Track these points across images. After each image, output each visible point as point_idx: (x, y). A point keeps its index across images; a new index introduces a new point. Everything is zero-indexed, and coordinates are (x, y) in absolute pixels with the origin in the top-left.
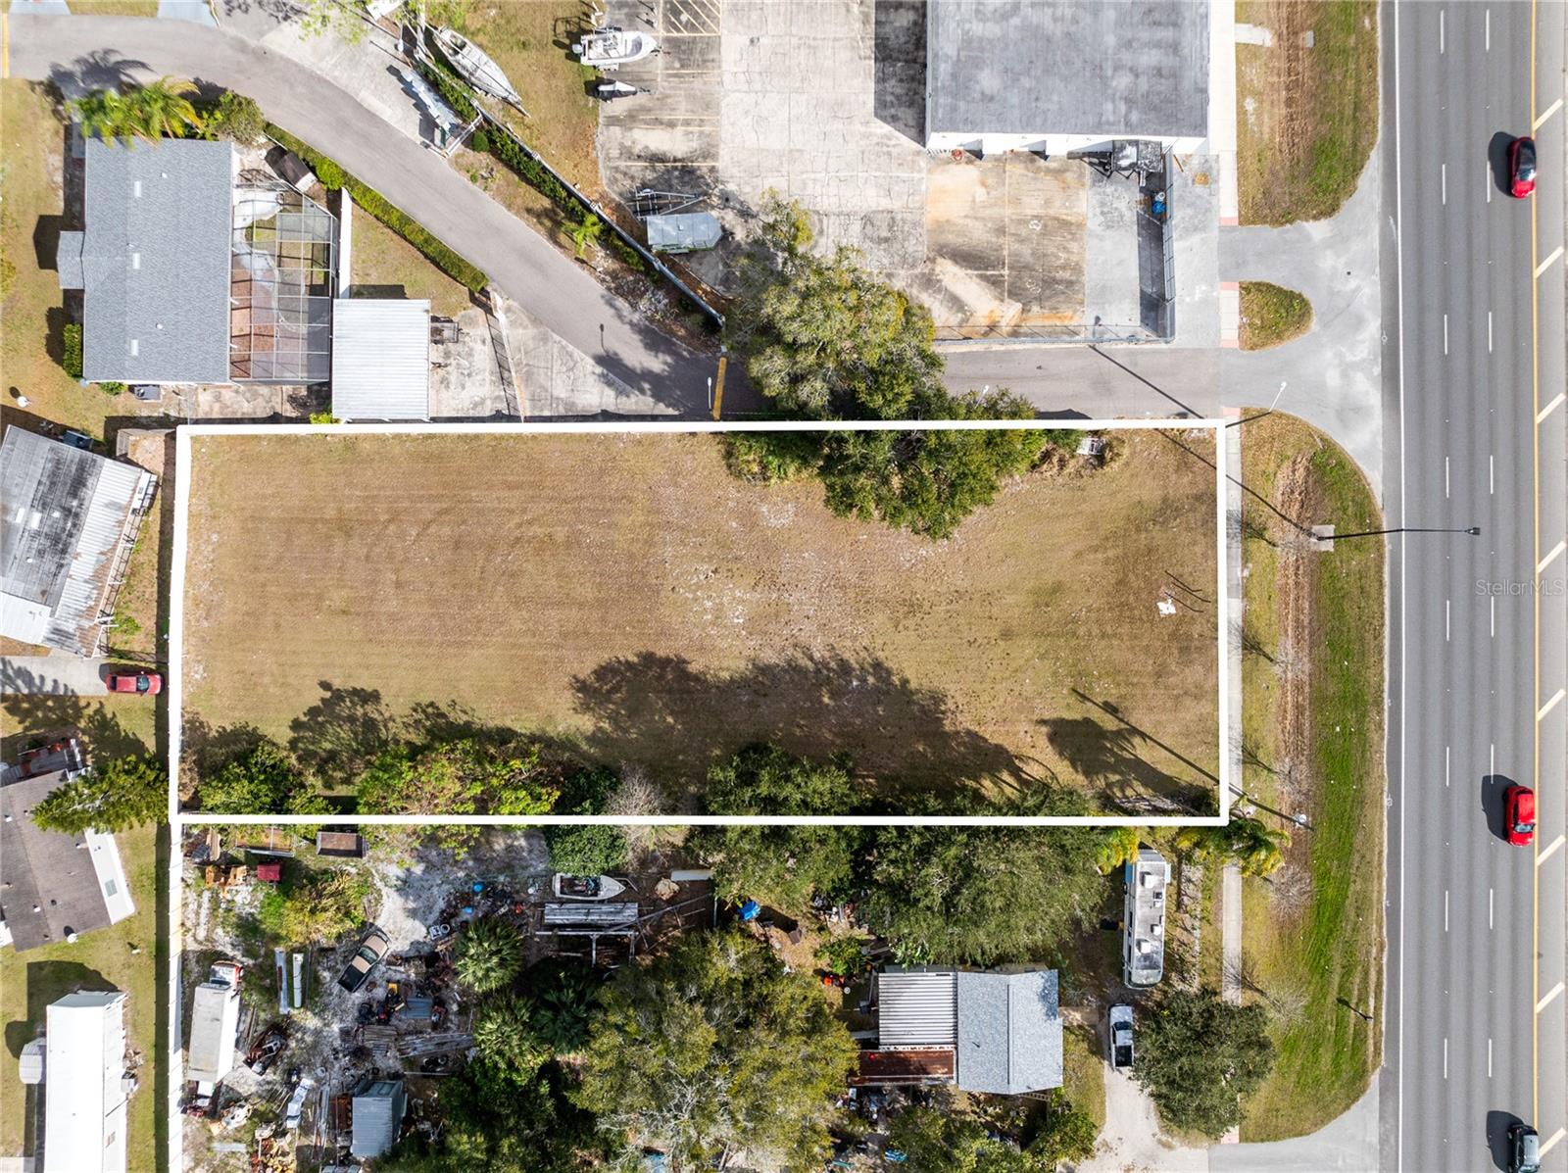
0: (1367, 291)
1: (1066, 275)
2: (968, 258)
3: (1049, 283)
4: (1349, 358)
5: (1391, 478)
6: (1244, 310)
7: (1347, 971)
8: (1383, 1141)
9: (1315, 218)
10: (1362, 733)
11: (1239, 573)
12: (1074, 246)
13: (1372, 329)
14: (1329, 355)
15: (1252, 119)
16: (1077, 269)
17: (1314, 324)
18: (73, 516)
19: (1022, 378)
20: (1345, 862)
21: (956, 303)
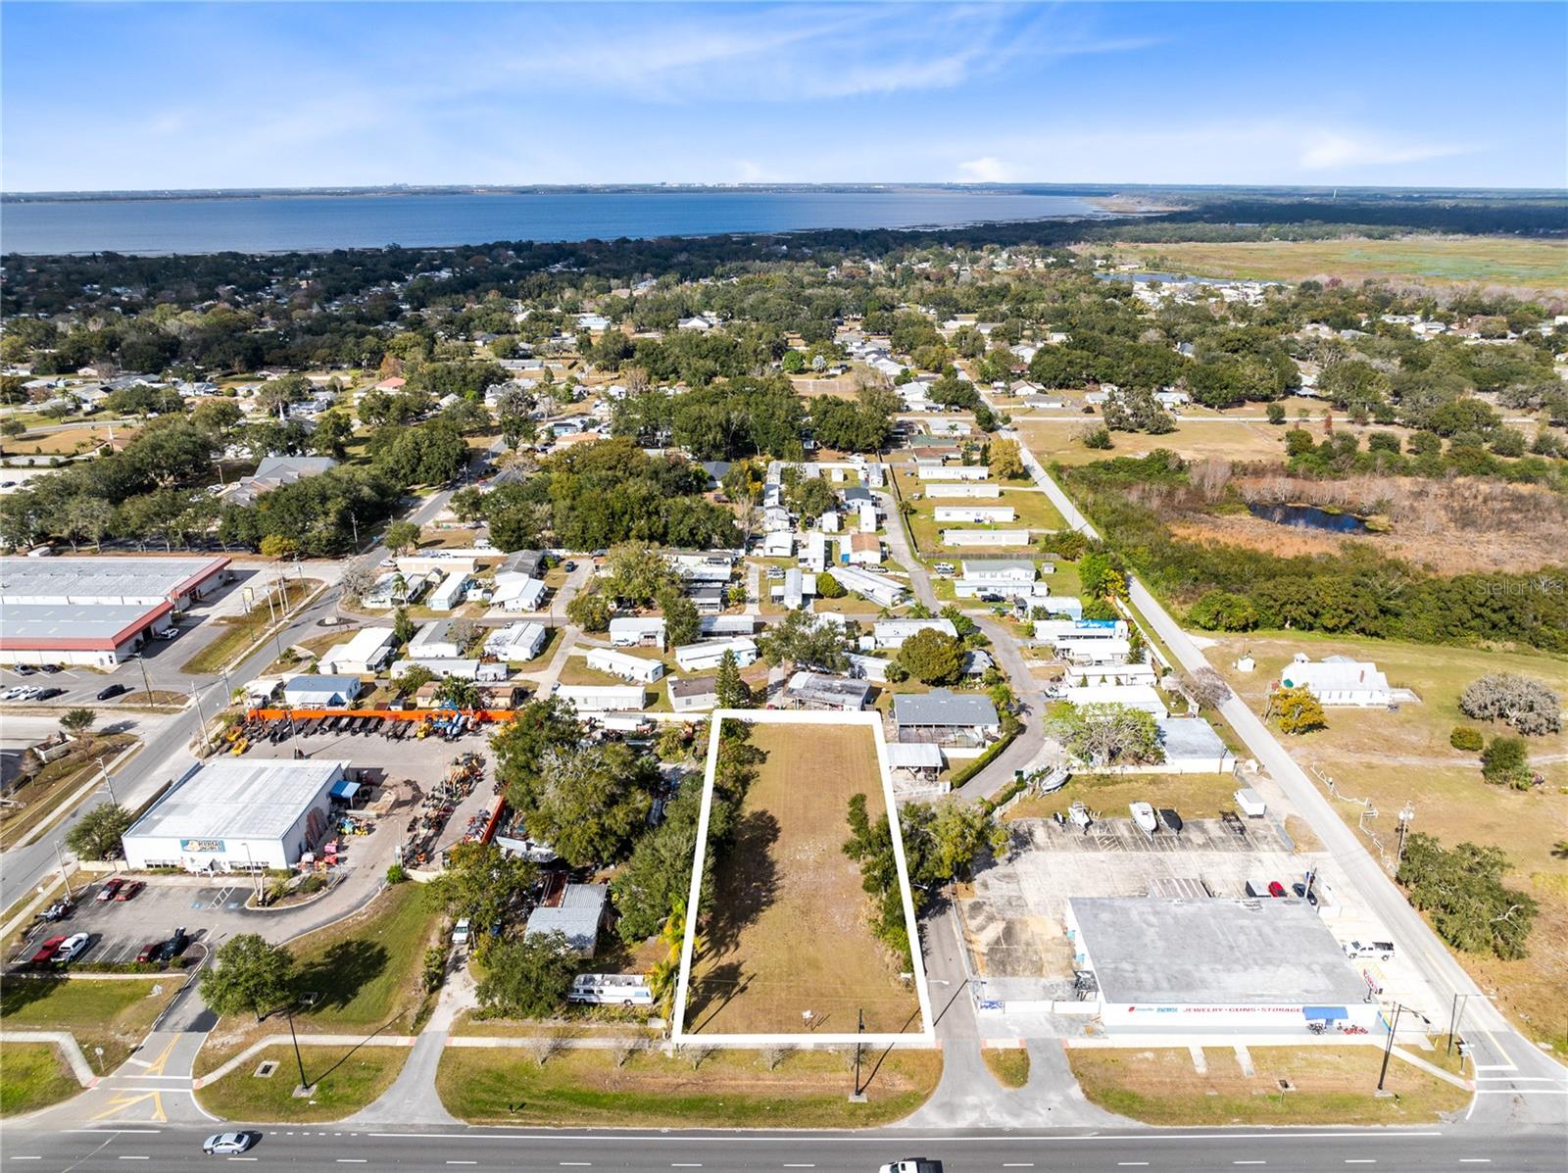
0: (1040, 1119)
1: (1009, 969)
2: (1009, 933)
3: (1003, 963)
4: (988, 1110)
5: (905, 1133)
6: (1007, 1051)
7: (543, 1108)
8: (412, 1126)
9: (1084, 1091)
10: (718, 1116)
11: (831, 1049)
12: (1027, 973)
13: (1011, 1122)
14: (989, 1097)
15: (1140, 1056)
16: (1014, 973)
17: (1009, 1089)
18: (840, 692)
19: (942, 952)
20: (622, 1108)
21: (981, 928)
